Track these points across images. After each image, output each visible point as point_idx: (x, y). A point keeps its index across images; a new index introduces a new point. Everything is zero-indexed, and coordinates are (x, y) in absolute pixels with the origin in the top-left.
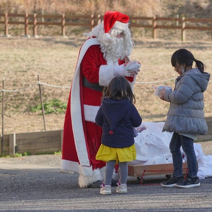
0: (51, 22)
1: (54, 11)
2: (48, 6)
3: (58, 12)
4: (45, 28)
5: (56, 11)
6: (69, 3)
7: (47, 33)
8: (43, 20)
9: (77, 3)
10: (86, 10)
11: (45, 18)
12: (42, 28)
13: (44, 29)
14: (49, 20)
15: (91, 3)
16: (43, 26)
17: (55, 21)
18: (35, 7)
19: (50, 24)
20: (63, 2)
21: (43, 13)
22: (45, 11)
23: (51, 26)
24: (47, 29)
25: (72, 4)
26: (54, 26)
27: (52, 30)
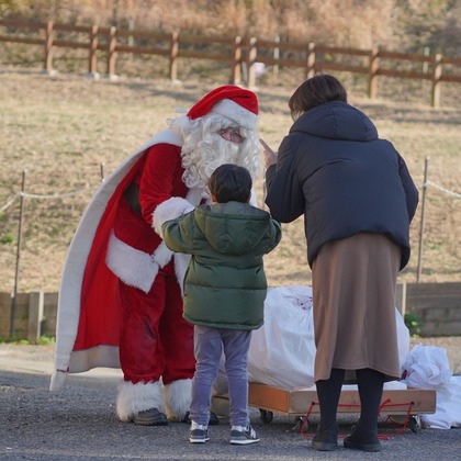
0: (149, 47)
1: (157, 24)
2: (143, 12)
3: (164, 27)
4: (134, 61)
5: (161, 24)
6: (190, 8)
7: (139, 70)
8: (131, 42)
9: (208, 8)
10: (226, 25)
11: (135, 38)
12: (127, 59)
13: (131, 63)
14: (144, 42)
15: (238, 11)
16: (131, 55)
17: (158, 46)
18: (115, 11)
19: (146, 52)
20: (178, 5)
21: (132, 26)
22: (136, 23)
23: (146, 56)
24: (138, 63)
25: (197, 12)
26: (154, 57)
27: (150, 64)
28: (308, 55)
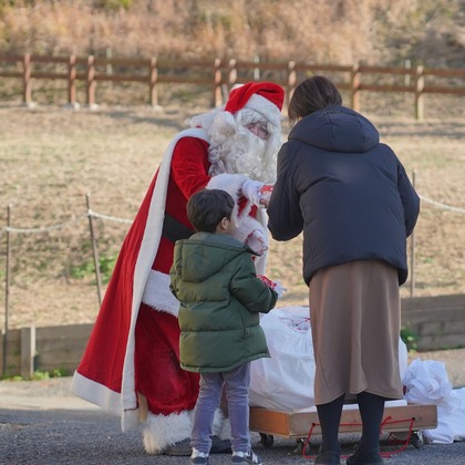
0: (128, 74)
1: (135, 50)
2: (120, 39)
3: (143, 53)
4: (114, 88)
5: (139, 50)
6: (167, 32)
7: (119, 98)
8: (110, 70)
9: (185, 32)
10: (204, 49)
11: (114, 66)
12: (106, 88)
13: (111, 91)
14: (123, 70)
15: (216, 33)
16: (110, 83)
17: (137, 73)
18: (91, 41)
19: (125, 80)
20: (155, 30)
21: (109, 54)
22: (114, 50)
23: (126, 83)
24: (118, 91)
25: (174, 36)
26: (134, 84)
27: (130, 91)
28: (288, 74)
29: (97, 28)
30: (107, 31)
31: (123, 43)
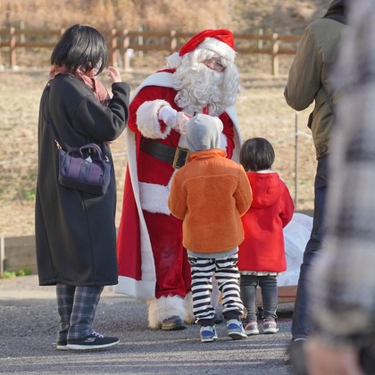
0: (38, 42)
1: (42, 24)
2: (31, 14)
3: (48, 25)
4: (26, 53)
5: (46, 23)
6: (67, 9)
7: (31, 61)
8: (23, 39)
9: (82, 8)
10: (98, 22)
11: (26, 36)
12: (20, 53)
13: (24, 55)
14: (33, 39)
15: (106, 8)
16: (23, 49)
17: (45, 41)
18: (8, 16)
19: (35, 46)
20: (58, 7)
21: (23, 26)
22: (26, 24)
23: (36, 49)
24: (30, 56)
25: (74, 11)
26: (43, 49)
27: (39, 56)
29: (12, 6)
30: (20, 8)
31: (33, 17)
